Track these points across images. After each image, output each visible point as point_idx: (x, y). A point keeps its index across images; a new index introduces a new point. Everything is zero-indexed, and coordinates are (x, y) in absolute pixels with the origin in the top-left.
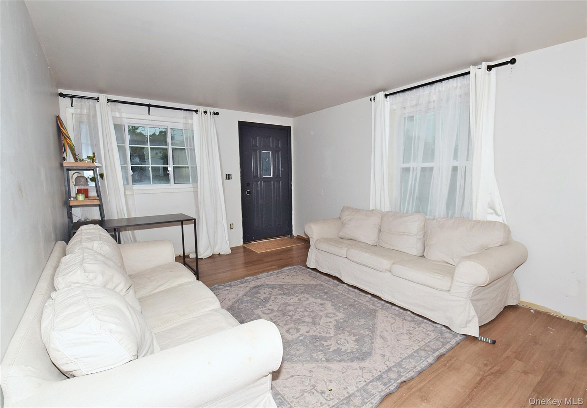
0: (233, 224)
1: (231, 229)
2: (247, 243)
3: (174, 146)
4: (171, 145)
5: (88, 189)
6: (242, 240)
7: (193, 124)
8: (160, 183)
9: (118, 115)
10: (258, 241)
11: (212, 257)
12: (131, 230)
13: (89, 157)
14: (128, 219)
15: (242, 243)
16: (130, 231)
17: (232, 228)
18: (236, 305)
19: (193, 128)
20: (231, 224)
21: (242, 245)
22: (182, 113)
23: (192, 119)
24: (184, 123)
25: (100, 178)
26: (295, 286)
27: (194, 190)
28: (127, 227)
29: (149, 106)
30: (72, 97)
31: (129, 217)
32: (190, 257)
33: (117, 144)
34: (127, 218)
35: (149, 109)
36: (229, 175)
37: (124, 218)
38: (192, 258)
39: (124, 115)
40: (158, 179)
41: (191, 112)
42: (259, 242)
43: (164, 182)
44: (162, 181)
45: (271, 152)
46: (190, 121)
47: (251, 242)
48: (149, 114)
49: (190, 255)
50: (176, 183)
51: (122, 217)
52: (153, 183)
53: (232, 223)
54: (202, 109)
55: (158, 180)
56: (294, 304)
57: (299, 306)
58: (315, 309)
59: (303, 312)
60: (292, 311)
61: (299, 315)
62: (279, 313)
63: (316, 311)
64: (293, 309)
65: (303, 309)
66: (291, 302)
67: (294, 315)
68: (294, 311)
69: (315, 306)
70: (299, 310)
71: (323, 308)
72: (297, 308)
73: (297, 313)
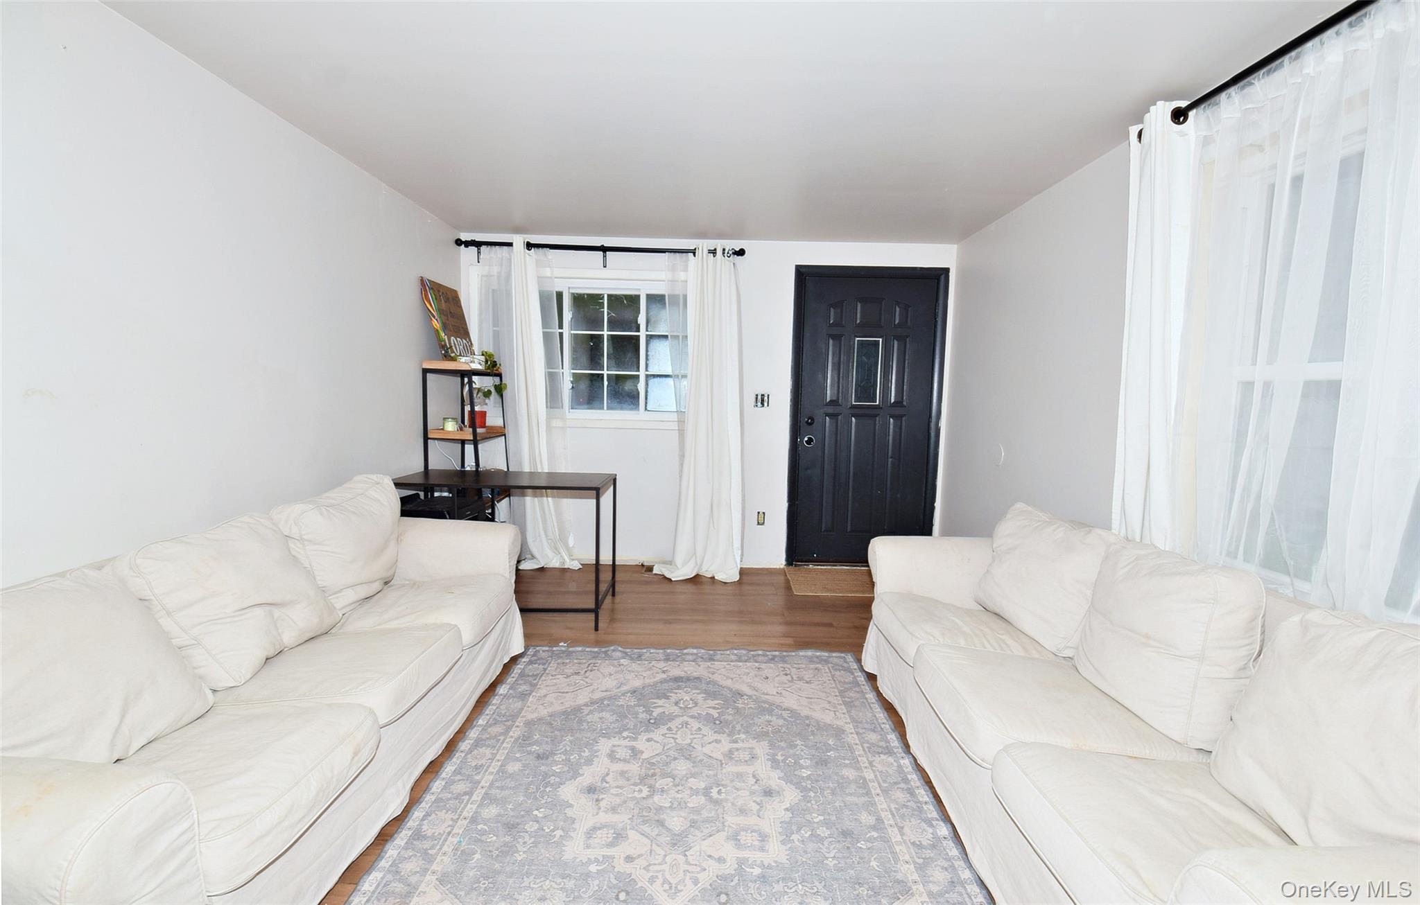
0: (764, 513)
1: (759, 524)
2: (796, 565)
3: (651, 331)
4: (645, 330)
5: (485, 412)
6: (784, 556)
7: (687, 281)
8: (622, 409)
9: (547, 272)
10: (827, 565)
11: (696, 580)
12: (552, 497)
13: (486, 352)
14: (550, 475)
15: (784, 562)
16: (550, 499)
17: (761, 522)
18: (586, 710)
19: (686, 290)
20: (759, 513)
21: (782, 567)
22: (667, 258)
23: (686, 270)
24: (668, 281)
25: (496, 394)
26: (767, 708)
27: (678, 426)
28: (544, 490)
29: (604, 249)
30: (478, 244)
31: (550, 471)
32: (654, 572)
33: (543, 328)
34: (546, 473)
35: (605, 256)
36: (763, 395)
37: (540, 471)
38: (656, 574)
39: (557, 272)
40: (618, 400)
41: (684, 254)
42: (829, 567)
43: (630, 407)
44: (624, 403)
45: (881, 340)
46: (682, 276)
47: (808, 565)
48: (605, 267)
49: (654, 567)
50: (648, 409)
51: (537, 469)
52: (608, 409)
53: (761, 511)
54: (704, 245)
55: (618, 402)
56: (701, 761)
57: (707, 772)
58: (735, 798)
59: (695, 792)
60: (674, 779)
61: (675, 798)
62: (639, 769)
63: (730, 804)
64: (684, 773)
65: (702, 785)
66: (702, 751)
67: (662, 791)
68: (677, 780)
69: (744, 789)
70: (693, 782)
71: (759, 804)
72: (693, 776)
73: (680, 788)
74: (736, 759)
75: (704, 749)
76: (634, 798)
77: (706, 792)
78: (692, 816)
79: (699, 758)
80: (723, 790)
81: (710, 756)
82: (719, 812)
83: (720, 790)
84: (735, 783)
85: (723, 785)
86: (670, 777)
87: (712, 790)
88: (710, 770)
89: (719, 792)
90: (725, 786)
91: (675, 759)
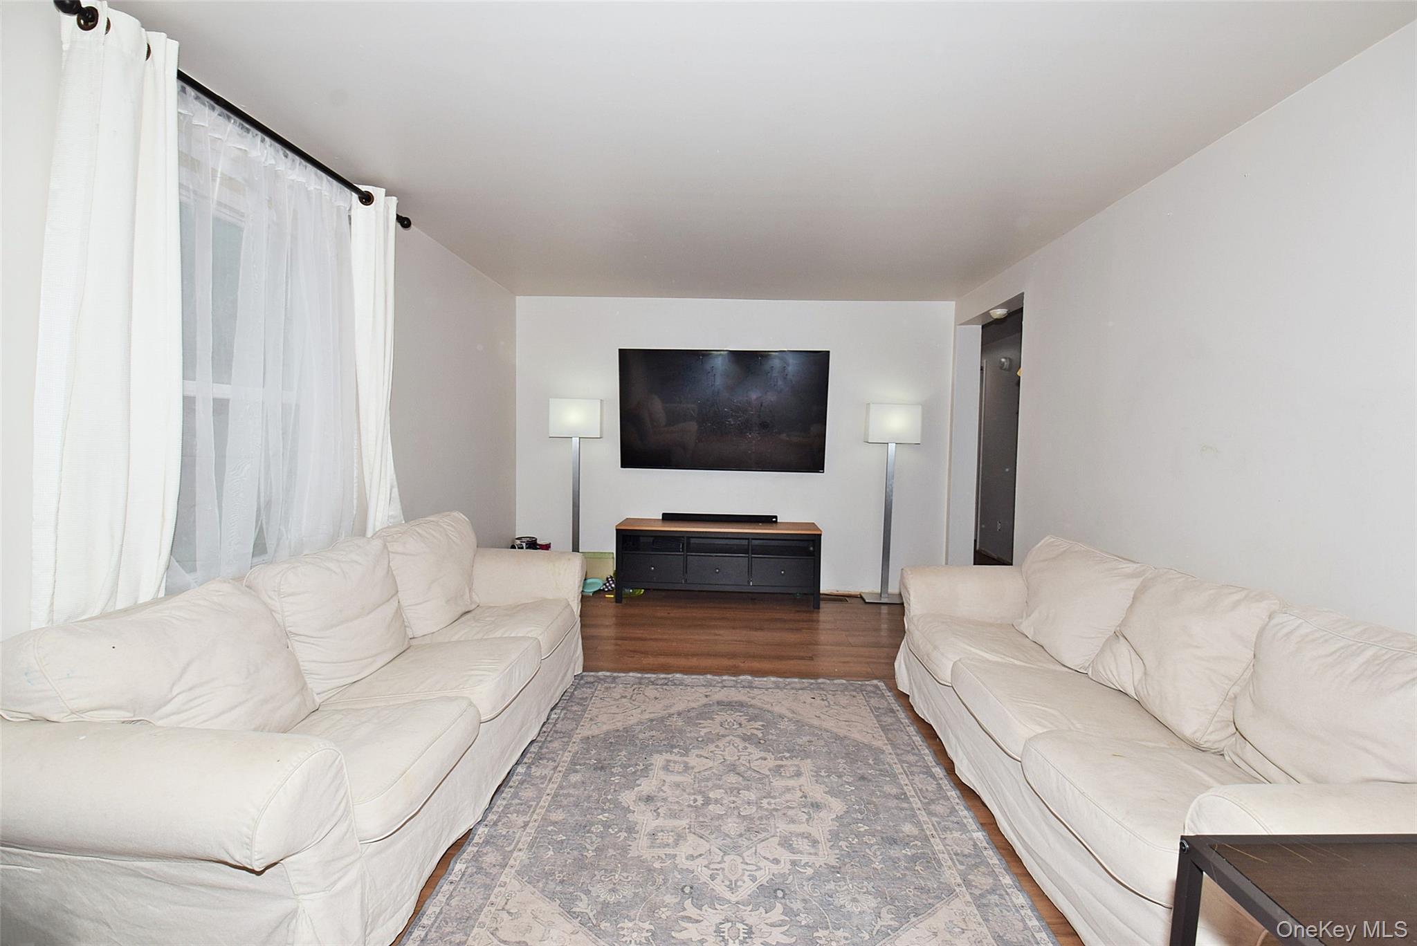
56: (712, 833)
57: (706, 820)
58: (682, 795)
59: (717, 801)
60: (740, 814)
61: (737, 797)
62: (777, 825)
63: (687, 790)
64: (729, 820)
65: (711, 807)
66: (710, 845)
67: (749, 803)
68: (736, 812)
69: (671, 803)
70: (720, 810)
71: (662, 790)
72: (720, 817)
73: (732, 805)
74: (672, 834)
75: (707, 846)
76: (774, 797)
77: (707, 802)
78: (721, 783)
79: (714, 836)
80: (692, 803)
81: (701, 837)
82: (697, 785)
83: (694, 803)
84: (680, 808)
85: (692, 806)
86: (744, 816)
87: (702, 802)
88: (703, 822)
89: (695, 801)
90: (690, 806)
91: (741, 835)
